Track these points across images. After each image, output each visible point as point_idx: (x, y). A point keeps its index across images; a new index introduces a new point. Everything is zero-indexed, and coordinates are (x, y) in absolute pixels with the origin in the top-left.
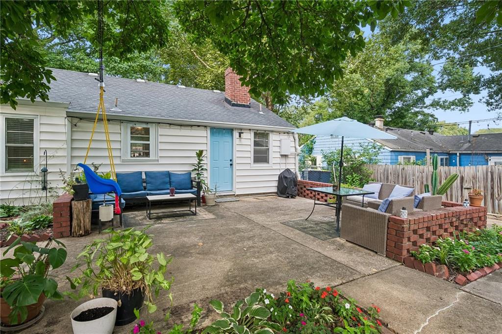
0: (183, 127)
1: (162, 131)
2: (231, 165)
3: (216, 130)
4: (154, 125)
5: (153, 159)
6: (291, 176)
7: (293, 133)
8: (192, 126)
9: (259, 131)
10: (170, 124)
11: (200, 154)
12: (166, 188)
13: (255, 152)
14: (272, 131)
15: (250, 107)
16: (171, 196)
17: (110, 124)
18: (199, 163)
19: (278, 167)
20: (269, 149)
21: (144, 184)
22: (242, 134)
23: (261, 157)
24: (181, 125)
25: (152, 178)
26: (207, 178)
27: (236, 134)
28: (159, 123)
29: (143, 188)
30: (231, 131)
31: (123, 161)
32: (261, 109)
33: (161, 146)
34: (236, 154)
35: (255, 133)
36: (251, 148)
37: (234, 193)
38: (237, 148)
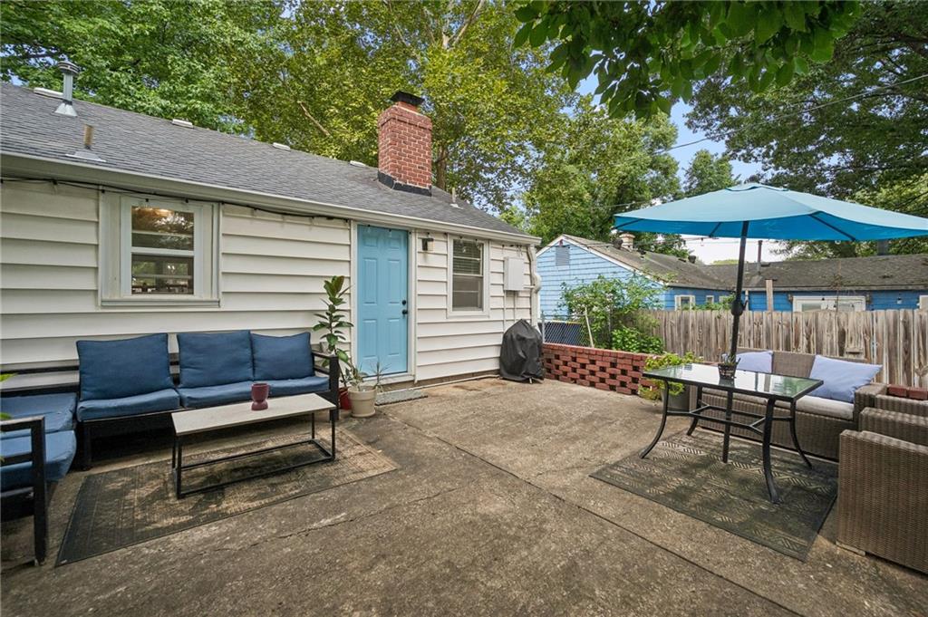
0: (288, 219)
1: (232, 223)
2: (405, 312)
3: (371, 231)
4: (207, 206)
5: (204, 298)
7: (527, 246)
8: (312, 216)
9: (463, 239)
10: (255, 208)
11: (334, 286)
12: (240, 376)
13: (457, 284)
15: (430, 195)
17: (59, 193)
18: (332, 309)
19: (498, 316)
20: (482, 278)
21: (174, 370)
22: (429, 244)
23: (467, 295)
24: (284, 213)
25: (199, 352)
26: (349, 343)
27: (416, 243)
28: (221, 202)
29: (169, 381)
30: (406, 233)
31: (106, 304)
32: (454, 199)
33: (227, 265)
34: (417, 289)
35: (455, 242)
36: (448, 276)
37: (411, 379)
38: (417, 274)
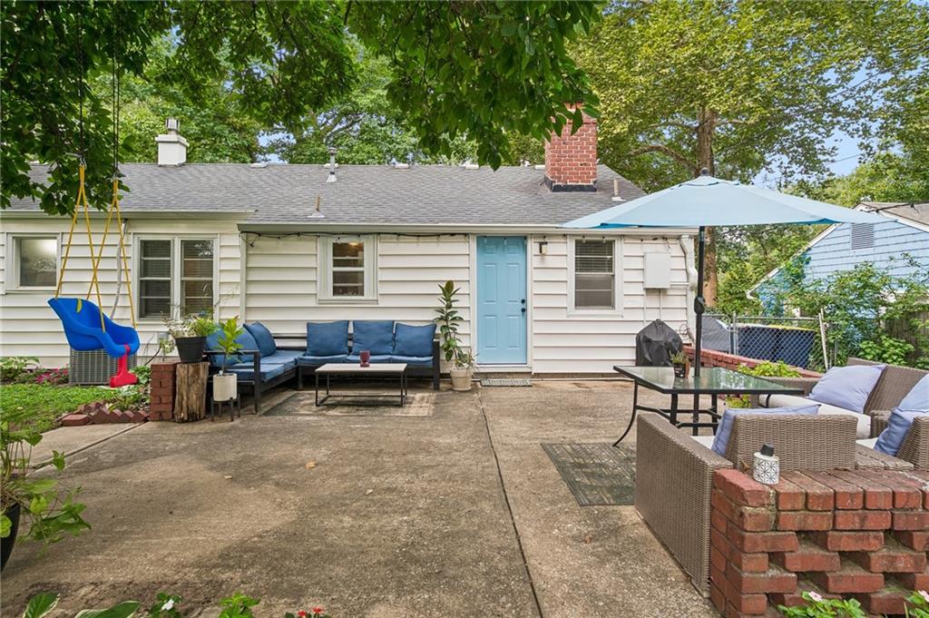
0: (421, 239)
1: (386, 247)
2: (524, 310)
3: (488, 241)
4: (371, 237)
5: (370, 298)
6: (661, 339)
7: (679, 238)
8: (438, 235)
9: (586, 238)
10: (399, 234)
11: (448, 289)
12: (385, 351)
13: (579, 283)
14: (622, 236)
15: (595, 190)
16: (362, 366)
17: (300, 240)
18: (449, 307)
19: (638, 316)
20: (614, 276)
21: (350, 343)
22: (543, 246)
23: (594, 294)
24: (418, 236)
25: (363, 333)
26: (466, 337)
27: (532, 247)
28: (378, 234)
29: (346, 350)
30: (521, 240)
31: (320, 302)
32: (616, 192)
33: (383, 276)
34: (533, 289)
35: (578, 243)
36: (570, 275)
37: (529, 370)
38: (534, 275)
